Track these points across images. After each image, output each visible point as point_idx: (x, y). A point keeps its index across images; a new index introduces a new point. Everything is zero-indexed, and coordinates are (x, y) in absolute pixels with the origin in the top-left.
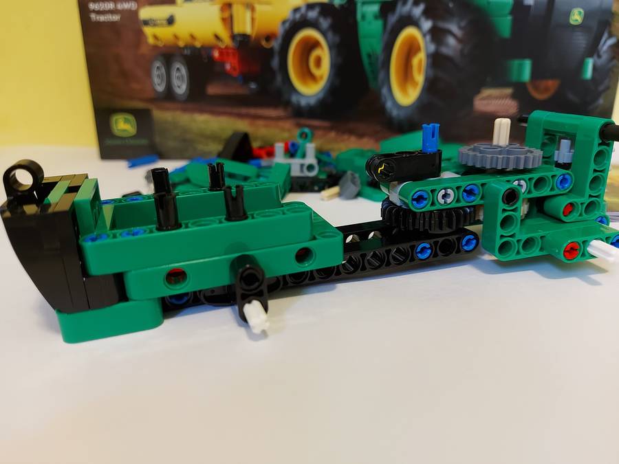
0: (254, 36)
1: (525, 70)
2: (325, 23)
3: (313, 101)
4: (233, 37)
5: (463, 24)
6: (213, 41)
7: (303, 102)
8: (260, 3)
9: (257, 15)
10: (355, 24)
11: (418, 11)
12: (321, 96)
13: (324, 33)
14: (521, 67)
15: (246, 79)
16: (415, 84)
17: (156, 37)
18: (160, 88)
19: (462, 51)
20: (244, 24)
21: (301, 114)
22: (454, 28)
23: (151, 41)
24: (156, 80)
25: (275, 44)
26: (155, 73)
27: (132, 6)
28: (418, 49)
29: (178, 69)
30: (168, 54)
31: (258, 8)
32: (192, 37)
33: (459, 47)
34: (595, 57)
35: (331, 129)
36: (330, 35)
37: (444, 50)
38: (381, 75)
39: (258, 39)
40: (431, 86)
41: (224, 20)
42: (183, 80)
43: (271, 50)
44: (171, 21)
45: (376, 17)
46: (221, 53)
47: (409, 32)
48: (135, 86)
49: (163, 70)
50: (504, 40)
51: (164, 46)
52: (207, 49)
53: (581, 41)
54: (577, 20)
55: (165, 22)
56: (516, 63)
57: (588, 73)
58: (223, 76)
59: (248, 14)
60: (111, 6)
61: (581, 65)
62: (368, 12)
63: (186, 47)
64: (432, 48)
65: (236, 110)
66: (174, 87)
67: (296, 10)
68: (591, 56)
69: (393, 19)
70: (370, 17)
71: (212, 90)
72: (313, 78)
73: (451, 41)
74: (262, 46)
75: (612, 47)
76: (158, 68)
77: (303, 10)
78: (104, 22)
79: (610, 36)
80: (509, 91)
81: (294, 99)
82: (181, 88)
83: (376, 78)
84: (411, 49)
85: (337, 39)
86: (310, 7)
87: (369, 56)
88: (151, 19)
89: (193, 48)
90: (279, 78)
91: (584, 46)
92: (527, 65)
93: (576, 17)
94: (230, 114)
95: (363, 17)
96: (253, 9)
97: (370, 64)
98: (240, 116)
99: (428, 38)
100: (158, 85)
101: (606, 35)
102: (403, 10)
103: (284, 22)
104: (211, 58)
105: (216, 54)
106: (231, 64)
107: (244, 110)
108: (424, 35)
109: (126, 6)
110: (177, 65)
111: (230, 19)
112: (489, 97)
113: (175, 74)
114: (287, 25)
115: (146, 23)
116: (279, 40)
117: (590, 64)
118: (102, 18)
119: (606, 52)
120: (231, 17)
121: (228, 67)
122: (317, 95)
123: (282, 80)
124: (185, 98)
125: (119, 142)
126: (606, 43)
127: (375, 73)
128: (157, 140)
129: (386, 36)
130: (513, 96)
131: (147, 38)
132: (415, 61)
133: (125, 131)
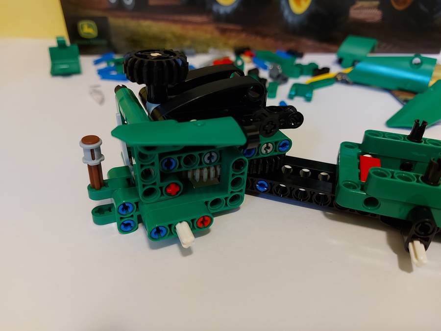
3: (229, 10)
7: (222, 11)
12: (235, 6)
21: (220, 20)
35: (243, 31)
80: (376, 3)
81: (215, 8)
98: (175, 22)
107: (177, 17)
122: (232, 5)
124: (132, 7)
125: (85, 43)
128: (114, 40)
130: (379, 7)
133: (89, 34)
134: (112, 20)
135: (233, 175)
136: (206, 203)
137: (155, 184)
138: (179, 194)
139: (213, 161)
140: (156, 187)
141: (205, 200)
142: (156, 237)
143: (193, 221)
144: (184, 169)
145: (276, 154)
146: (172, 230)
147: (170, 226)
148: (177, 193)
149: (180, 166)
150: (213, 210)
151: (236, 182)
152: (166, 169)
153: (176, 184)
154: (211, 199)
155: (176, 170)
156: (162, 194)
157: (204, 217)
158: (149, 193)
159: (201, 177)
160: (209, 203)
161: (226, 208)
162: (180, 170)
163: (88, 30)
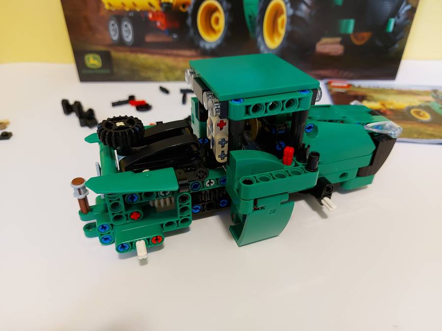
0: (174, 4)
1: (350, 26)
3: (213, 46)
4: (161, 4)
6: (147, 7)
7: (208, 46)
12: (219, 42)
13: (221, 2)
14: (347, 25)
15: (171, 32)
16: (279, 35)
17: (110, 5)
18: (115, 38)
19: (310, 14)
21: (206, 53)
23: (107, 7)
24: (112, 33)
25: (189, 9)
26: (111, 28)
28: (282, 12)
29: (126, 25)
30: (119, 16)
32: (134, 4)
33: (308, 11)
34: (396, 17)
36: (225, 3)
37: (299, 13)
38: (258, 29)
39: (177, 6)
40: (289, 36)
42: (129, 33)
43: (187, 13)
46: (153, 15)
47: (276, 1)
48: (100, 36)
49: (116, 26)
50: (338, 7)
51: (116, 10)
52: (144, 12)
53: (388, 7)
56: (345, 21)
57: (391, 28)
58: (157, 30)
61: (386, 23)
63: (130, 11)
64: (291, 12)
65: (164, 52)
66: (124, 37)
68: (393, 17)
71: (149, 39)
72: (214, 31)
73: (304, 7)
74: (181, 11)
75: (408, 11)
76: (113, 25)
79: (407, 4)
80: (339, 39)
81: (202, 44)
82: (129, 37)
83: (254, 31)
84: (277, 12)
85: (229, 6)
87: (250, 17)
89: (135, 12)
90: (192, 32)
91: (390, 10)
92: (352, 22)
94: (161, 54)
97: (251, 22)
98: (168, 55)
99: (289, 5)
100: (114, 36)
101: (404, 3)
104: (147, 18)
105: (150, 16)
106: (160, 22)
107: (169, 52)
108: (286, 3)
110: (125, 23)
112: (326, 44)
113: (124, 29)
116: (192, 7)
117: (392, 22)
119: (403, 14)
121: (158, 24)
122: (216, 42)
123: (194, 33)
124: (131, 44)
125: (91, 72)
126: (404, 9)
127: (254, 28)
128: (115, 70)
129: (261, 4)
130: (341, 43)
131: (103, 5)
132: (280, 20)
133: (94, 64)
134: (115, 54)
135: (180, 206)
136: (162, 225)
137: (121, 212)
138: (140, 219)
139: (167, 194)
140: (123, 214)
141: (162, 223)
142: (122, 250)
143: (148, 239)
144: (144, 201)
145: (217, 187)
146: (133, 246)
147: (131, 243)
148: (139, 218)
149: (141, 199)
150: (167, 230)
151: (184, 209)
152: (131, 201)
153: (138, 212)
154: (165, 222)
155: (139, 202)
156: (127, 219)
157: (157, 237)
158: (118, 218)
159: (159, 204)
160: (164, 225)
161: (178, 228)
162: (142, 202)
163: (93, 61)
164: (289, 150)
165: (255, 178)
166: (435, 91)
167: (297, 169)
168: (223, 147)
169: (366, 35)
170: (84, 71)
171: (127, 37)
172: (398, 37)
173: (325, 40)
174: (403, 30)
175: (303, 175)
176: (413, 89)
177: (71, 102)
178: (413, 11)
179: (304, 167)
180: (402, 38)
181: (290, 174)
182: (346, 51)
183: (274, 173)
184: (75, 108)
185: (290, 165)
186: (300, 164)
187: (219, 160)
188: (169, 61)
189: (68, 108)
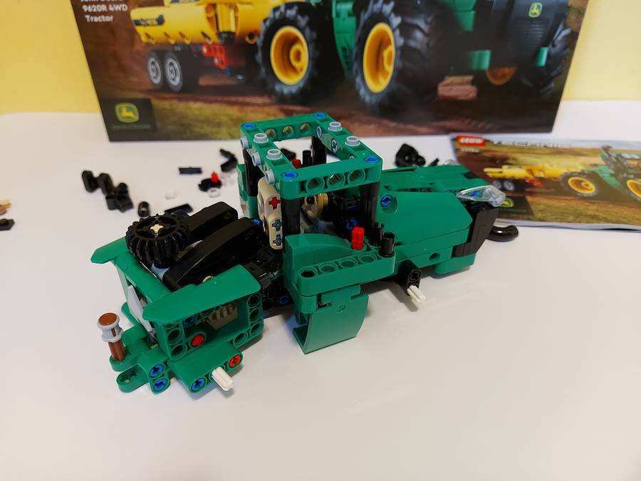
0: (238, 33)
1: (484, 59)
2: (303, 21)
3: (294, 90)
4: (219, 34)
5: (429, 20)
6: (201, 38)
7: (286, 91)
8: (242, 3)
9: (239, 14)
10: (331, 21)
11: (388, 8)
12: (301, 85)
13: (302, 31)
14: (481, 58)
15: (234, 72)
16: (385, 73)
17: (148, 36)
18: (157, 81)
19: (428, 44)
20: (229, 23)
21: (284, 101)
22: (421, 23)
23: (144, 39)
24: (153, 74)
25: (258, 41)
26: (151, 67)
27: (123, 7)
28: (389, 43)
29: (171, 64)
30: (162, 51)
31: (240, 7)
32: (181, 34)
33: (425, 40)
34: (550, 46)
36: (308, 31)
37: (412, 43)
38: (355, 66)
39: (242, 36)
40: (399, 75)
41: (209, 19)
42: (176, 74)
43: (255, 44)
44: (160, 21)
45: (349, 15)
46: (209, 49)
47: (381, 27)
48: (135, 79)
49: (157, 65)
50: (467, 33)
51: (156, 43)
52: (196, 45)
53: (538, 32)
54: (535, 14)
55: (155, 22)
56: (477, 53)
57: (543, 61)
58: (213, 69)
59: (232, 13)
60: (103, 8)
61: (537, 54)
62: (342, 9)
63: (176, 44)
64: (401, 41)
65: (226, 99)
66: (169, 80)
67: (276, 9)
68: (546, 45)
69: (365, 16)
70: (344, 14)
71: (203, 82)
72: (294, 69)
73: (419, 35)
74: (246, 42)
75: (566, 37)
76: (153, 63)
77: (282, 9)
78: (98, 22)
79: (565, 27)
80: (470, 78)
81: (277, 88)
82: (176, 80)
83: (350, 69)
84: (382, 43)
85: (314, 35)
86: (289, 6)
87: (344, 49)
88: (142, 20)
89: (184, 45)
90: (263, 70)
91: (541, 36)
92: (487, 55)
93: (535, 11)
94: (222, 102)
95: (338, 15)
96: (236, 10)
97: (345, 57)
98: (230, 103)
99: (398, 32)
100: (155, 78)
101: (561, 27)
102: (374, 7)
103: (265, 21)
104: (200, 53)
105: (205, 50)
106: (219, 58)
107: (233, 99)
108: (394, 31)
109: (118, 8)
110: (170, 60)
111: (214, 19)
112: (452, 84)
113: (168, 68)
114: (268, 23)
115: (138, 23)
116: (262, 37)
117: (545, 52)
118: (96, 19)
119: (561, 41)
120: (216, 16)
121: (216, 61)
122: (297, 84)
123: (266, 72)
124: (180, 88)
125: (124, 127)
126: (562, 34)
127: (349, 64)
128: (158, 124)
129: (359, 32)
130: (473, 83)
131: (139, 36)
132: (386, 54)
133: (129, 117)
134: (156, 103)
163: (127, 113)
164: (359, 231)
165: (317, 268)
166: (606, 149)
167: (369, 254)
168: (277, 230)
169: (508, 72)
170: (114, 127)
171: (174, 79)
172: (553, 74)
173: (449, 80)
174: (561, 63)
175: (376, 262)
176: (575, 145)
177: (96, 174)
178: (573, 38)
179: (377, 251)
180: (559, 74)
181: (360, 261)
182: (479, 93)
183: (340, 261)
184: (101, 182)
185: (361, 249)
186: (373, 248)
187: (273, 246)
188: (233, 111)
189: (91, 182)
